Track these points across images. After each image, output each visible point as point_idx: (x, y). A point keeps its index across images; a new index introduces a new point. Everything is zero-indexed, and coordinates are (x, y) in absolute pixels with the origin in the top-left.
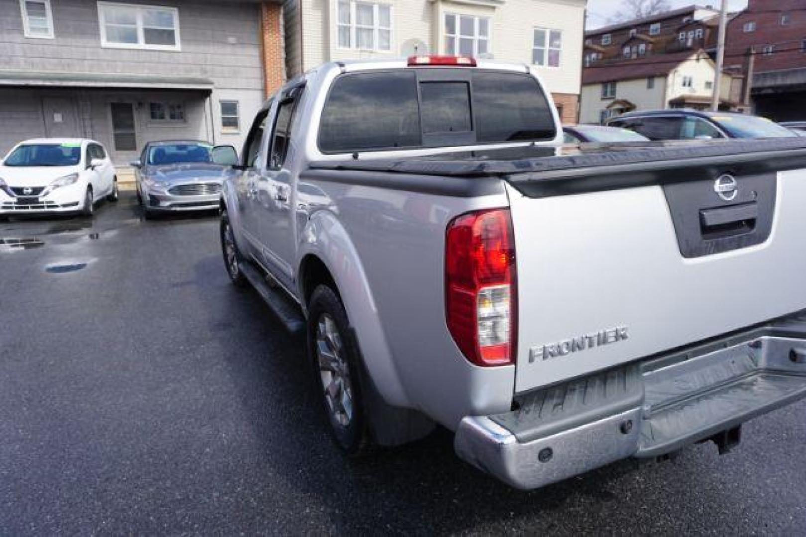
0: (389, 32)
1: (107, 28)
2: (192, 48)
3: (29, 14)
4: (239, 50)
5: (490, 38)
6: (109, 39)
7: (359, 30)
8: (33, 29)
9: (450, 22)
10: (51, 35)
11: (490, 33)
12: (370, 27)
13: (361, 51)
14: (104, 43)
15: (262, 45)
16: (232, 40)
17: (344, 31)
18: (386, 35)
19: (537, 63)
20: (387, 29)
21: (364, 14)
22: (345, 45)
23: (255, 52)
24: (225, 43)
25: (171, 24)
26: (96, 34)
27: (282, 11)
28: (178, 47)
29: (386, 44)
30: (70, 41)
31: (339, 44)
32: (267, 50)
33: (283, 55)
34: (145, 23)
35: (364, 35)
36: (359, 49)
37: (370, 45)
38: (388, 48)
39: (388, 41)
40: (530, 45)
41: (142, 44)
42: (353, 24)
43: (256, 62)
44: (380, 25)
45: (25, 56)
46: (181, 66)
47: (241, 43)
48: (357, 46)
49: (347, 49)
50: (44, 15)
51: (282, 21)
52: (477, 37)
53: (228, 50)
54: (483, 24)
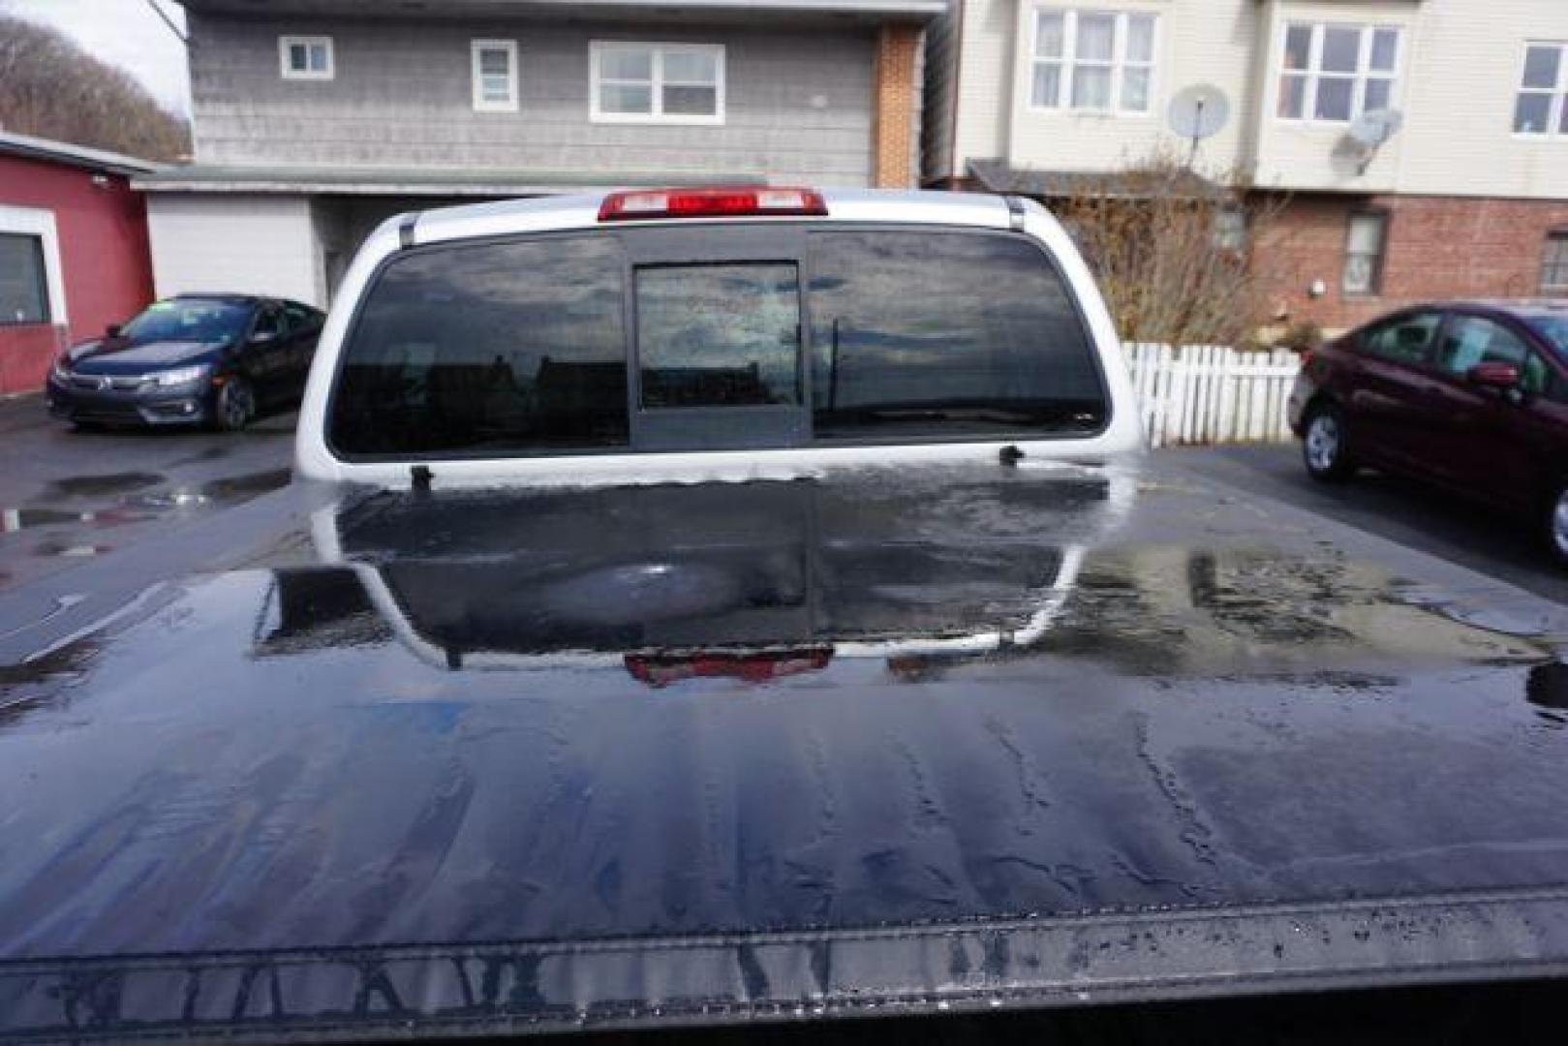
0: (1146, 71)
1: (604, 88)
2: (745, 119)
3: (485, 70)
4: (829, 120)
5: (1397, 74)
6: (606, 107)
7: (1079, 71)
8: (488, 97)
9: (1298, 43)
10: (512, 105)
11: (1398, 64)
12: (1106, 63)
13: (1080, 116)
14: (596, 114)
15: (875, 108)
16: (819, 101)
17: (1047, 75)
18: (1138, 78)
19: (1527, 125)
20: (1142, 64)
21: (1094, 36)
22: (1046, 103)
23: (860, 122)
24: (803, 107)
25: (711, 75)
26: (581, 98)
27: (922, 39)
28: (719, 117)
29: (1137, 97)
30: (543, 114)
31: (1035, 101)
32: (884, 118)
33: (917, 127)
34: (667, 75)
35: (1091, 83)
36: (1078, 110)
37: (1102, 101)
38: (1142, 107)
39: (1144, 90)
40: (1512, 83)
41: (657, 115)
42: (1069, 59)
43: (863, 142)
44: (1129, 56)
45: (472, 144)
46: (721, 154)
47: (835, 106)
48: (1074, 104)
49: (1049, 111)
50: (505, 71)
51: (919, 60)
52: (1363, 72)
53: (812, 119)
54: (1385, 41)
